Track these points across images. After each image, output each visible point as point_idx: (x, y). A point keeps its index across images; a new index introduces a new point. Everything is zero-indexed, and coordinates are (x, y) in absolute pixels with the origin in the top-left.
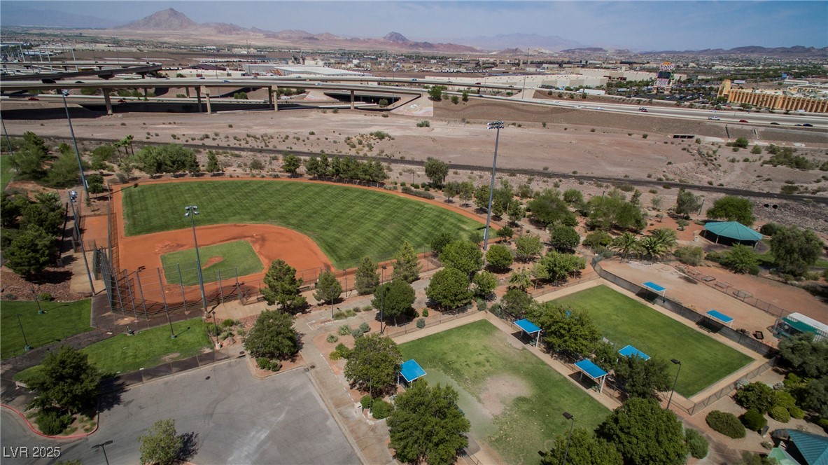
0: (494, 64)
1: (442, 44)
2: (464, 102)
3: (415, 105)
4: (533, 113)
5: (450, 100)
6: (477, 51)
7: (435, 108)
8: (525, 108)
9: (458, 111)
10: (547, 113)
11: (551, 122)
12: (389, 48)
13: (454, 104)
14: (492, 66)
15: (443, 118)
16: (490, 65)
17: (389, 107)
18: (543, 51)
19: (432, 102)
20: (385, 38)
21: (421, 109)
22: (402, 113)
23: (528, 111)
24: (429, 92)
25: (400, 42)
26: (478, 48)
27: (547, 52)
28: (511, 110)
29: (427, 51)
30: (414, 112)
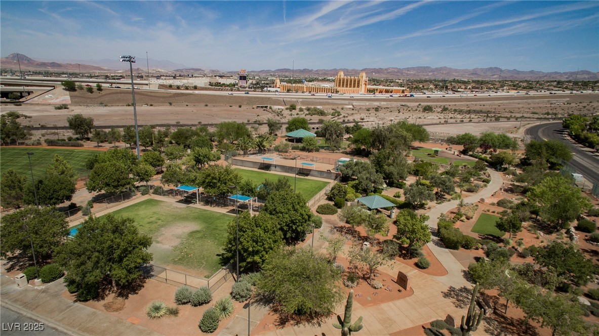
1: (70, 64)
2: (98, 91)
3: (50, 95)
5: (85, 90)
6: (105, 70)
7: (71, 97)
9: (95, 98)
10: (170, 97)
11: (175, 102)
12: (14, 66)
13: (90, 94)
15: (81, 104)
17: (21, 100)
18: (160, 70)
19: (68, 92)
20: (7, 58)
21: (57, 98)
22: (37, 103)
24: (63, 84)
25: (26, 62)
26: (105, 68)
27: (163, 71)
30: (50, 101)
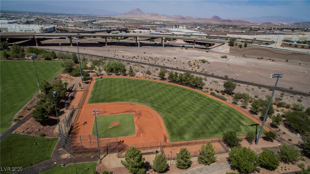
0: (259, 29)
1: (235, 20)
2: (245, 47)
3: (221, 48)
4: (281, 54)
5: (238, 46)
6: (251, 23)
7: (230, 49)
8: (276, 52)
9: (241, 51)
10: (288, 55)
11: (291, 59)
12: (213, 22)
13: (240, 48)
14: (258, 30)
16: (257, 30)
17: (209, 48)
18: (283, 23)
19: (229, 47)
20: (211, 18)
21: (224, 50)
22: (215, 51)
23: (278, 53)
24: (228, 42)
25: (218, 20)
26: (251, 22)
27: (285, 24)
28: (269, 52)
29: (228, 23)
